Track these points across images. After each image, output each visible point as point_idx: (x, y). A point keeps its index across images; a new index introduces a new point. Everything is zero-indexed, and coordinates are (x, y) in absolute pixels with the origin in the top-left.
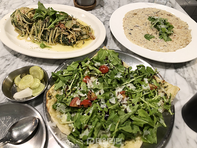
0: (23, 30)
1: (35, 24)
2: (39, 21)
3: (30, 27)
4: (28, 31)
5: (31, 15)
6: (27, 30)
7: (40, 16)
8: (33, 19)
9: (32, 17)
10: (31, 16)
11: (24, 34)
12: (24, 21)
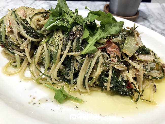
0: (17, 54)
1: (46, 41)
2: (56, 36)
3: (34, 47)
4: (28, 57)
5: (39, 20)
6: (27, 53)
7: (60, 23)
8: (43, 29)
9: (41, 26)
10: (40, 23)
11: (18, 63)
12: (21, 33)
